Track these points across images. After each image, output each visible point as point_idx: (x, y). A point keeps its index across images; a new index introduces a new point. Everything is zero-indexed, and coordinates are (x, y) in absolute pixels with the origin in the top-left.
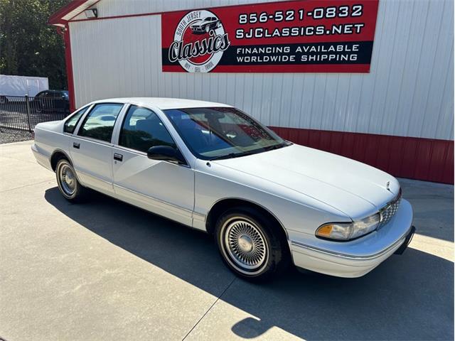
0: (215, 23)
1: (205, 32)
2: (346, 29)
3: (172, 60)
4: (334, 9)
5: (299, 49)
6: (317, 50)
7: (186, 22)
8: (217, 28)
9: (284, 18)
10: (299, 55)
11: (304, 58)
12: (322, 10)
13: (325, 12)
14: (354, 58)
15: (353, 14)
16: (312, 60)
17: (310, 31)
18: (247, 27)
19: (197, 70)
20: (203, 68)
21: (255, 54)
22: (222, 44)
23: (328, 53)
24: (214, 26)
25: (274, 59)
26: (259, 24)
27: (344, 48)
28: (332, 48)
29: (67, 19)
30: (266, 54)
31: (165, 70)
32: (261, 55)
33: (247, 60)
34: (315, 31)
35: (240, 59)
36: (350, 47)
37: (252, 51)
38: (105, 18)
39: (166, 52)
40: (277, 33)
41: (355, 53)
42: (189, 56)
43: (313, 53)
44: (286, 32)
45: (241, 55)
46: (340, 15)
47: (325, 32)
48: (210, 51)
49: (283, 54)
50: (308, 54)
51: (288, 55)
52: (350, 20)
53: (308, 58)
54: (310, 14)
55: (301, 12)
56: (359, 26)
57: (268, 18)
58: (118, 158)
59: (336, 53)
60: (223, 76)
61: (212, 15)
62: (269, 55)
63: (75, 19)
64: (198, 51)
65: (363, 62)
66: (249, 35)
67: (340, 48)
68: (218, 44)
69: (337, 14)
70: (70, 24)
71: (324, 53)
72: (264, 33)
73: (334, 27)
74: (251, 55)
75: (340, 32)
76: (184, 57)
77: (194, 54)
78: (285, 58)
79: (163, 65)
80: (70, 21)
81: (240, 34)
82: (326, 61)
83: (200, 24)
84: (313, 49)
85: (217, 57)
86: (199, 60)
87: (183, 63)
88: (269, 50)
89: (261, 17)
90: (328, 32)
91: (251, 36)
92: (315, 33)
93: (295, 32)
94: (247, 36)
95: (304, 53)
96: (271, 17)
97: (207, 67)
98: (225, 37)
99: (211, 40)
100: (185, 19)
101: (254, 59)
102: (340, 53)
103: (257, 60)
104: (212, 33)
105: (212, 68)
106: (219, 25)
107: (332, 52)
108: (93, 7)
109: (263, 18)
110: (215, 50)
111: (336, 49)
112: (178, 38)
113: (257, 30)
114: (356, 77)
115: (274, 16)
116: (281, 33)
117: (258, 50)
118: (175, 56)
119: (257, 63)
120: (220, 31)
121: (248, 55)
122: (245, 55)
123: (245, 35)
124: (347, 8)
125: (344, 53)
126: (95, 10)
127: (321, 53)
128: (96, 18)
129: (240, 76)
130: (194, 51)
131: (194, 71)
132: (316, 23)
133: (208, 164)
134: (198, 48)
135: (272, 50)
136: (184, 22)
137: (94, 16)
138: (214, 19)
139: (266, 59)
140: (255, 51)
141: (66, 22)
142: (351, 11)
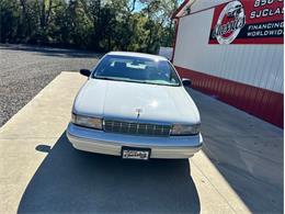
0: (240, 9)
1: (234, 16)
3: (213, 36)
7: (225, 11)
20: (228, 41)
21: (259, 30)
22: (241, 24)
24: (239, 12)
25: (271, 33)
31: (209, 43)
33: (254, 34)
35: (249, 34)
37: (258, 27)
38: (192, 14)
40: (278, 11)
42: (222, 33)
48: (233, 29)
49: (279, 28)
60: (237, 46)
61: (239, 4)
62: (268, 30)
64: (227, 30)
68: (239, 24)
70: (180, 19)
72: (269, 12)
76: (220, 34)
77: (225, 32)
78: (280, 32)
79: (209, 40)
81: (253, 15)
83: (232, 11)
85: (236, 33)
86: (226, 36)
87: (218, 38)
88: (269, 26)
91: (259, 16)
97: (230, 40)
98: (244, 18)
99: (235, 21)
100: (225, 9)
103: (260, 34)
105: (232, 41)
106: (242, 10)
110: (236, 28)
112: (219, 22)
113: (264, 10)
116: (281, 11)
117: (262, 27)
121: (255, 30)
123: (255, 16)
128: (189, 13)
130: (225, 30)
131: (222, 43)
134: (227, 28)
135: (272, 26)
137: (187, 13)
138: (240, 6)
139: (266, 33)
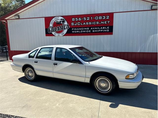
0: (64, 21)
1: (61, 23)
2: (105, 22)
3: (49, 32)
4: (101, 17)
5: (92, 28)
6: (97, 28)
8: (65, 22)
9: (86, 19)
10: (92, 30)
11: (93, 31)
12: (98, 17)
13: (99, 18)
14: (108, 30)
15: (107, 18)
16: (96, 31)
17: (95, 23)
18: (75, 22)
19: (58, 35)
20: (61, 35)
21: (78, 30)
22: (67, 27)
23: (100, 29)
25: (84, 31)
26: (78, 21)
27: (105, 28)
28: (101, 28)
29: (7, 19)
30: (81, 30)
31: (46, 35)
32: (80, 30)
33: (76, 32)
34: (96, 23)
35: (73, 32)
36: (107, 28)
37: (77, 29)
38: (22, 19)
39: (47, 30)
40: (84, 24)
41: (108, 29)
42: (55, 31)
43: (96, 30)
44: (87, 23)
45: (73, 30)
46: (103, 18)
47: (99, 23)
48: (63, 29)
49: (87, 30)
50: (94, 30)
51: (89, 30)
52: (106, 20)
53: (95, 31)
54: (94, 18)
55: (92, 17)
56: (109, 22)
57: (81, 19)
58: (56, 64)
59: (103, 29)
60: (68, 37)
61: (63, 18)
62: (82, 30)
63: (10, 19)
64: (59, 29)
65: (111, 32)
66: (76, 24)
67: (104, 28)
68: (65, 27)
69: (102, 18)
70: (8, 21)
71: (99, 29)
72: (80, 24)
73: (102, 22)
74: (77, 30)
75: (103, 23)
76: (54, 31)
77: (57, 30)
78: (88, 31)
79: (46, 34)
80: (8, 19)
81: (73, 24)
82: (100, 32)
83: (59, 21)
84: (96, 28)
85: (65, 31)
86: (59, 32)
87: (53, 33)
88: (82, 29)
89: (79, 19)
90: (100, 23)
91: (76, 25)
92: (96, 24)
93: (90, 23)
94: (75, 25)
95: (93, 30)
96: (82, 19)
97: (62, 34)
98: (68, 25)
99: (63, 26)
101: (78, 32)
102: (104, 29)
103: (79, 32)
104: (63, 24)
105: (64, 35)
106: (65, 21)
107: (101, 29)
108: (18, 15)
109: (80, 19)
110: (64, 29)
111: (102, 28)
112: (51, 25)
113: (78, 23)
114: (109, 36)
115: (83, 19)
116: (86, 24)
117: (79, 29)
118: (50, 31)
119: (79, 33)
120: (66, 23)
121: (76, 30)
122: (75, 30)
123: (74, 24)
124: (105, 17)
125: (105, 29)
126: (18, 16)
127: (98, 30)
128: (19, 18)
129: (73, 37)
130: (57, 29)
131: (57, 36)
132: (96, 21)
133: (89, 63)
134: (58, 28)
135: (83, 29)
136: (53, 20)
137: (18, 18)
138: (63, 19)
139: (82, 31)
140: (78, 29)
141: (6, 20)
142: (106, 18)
